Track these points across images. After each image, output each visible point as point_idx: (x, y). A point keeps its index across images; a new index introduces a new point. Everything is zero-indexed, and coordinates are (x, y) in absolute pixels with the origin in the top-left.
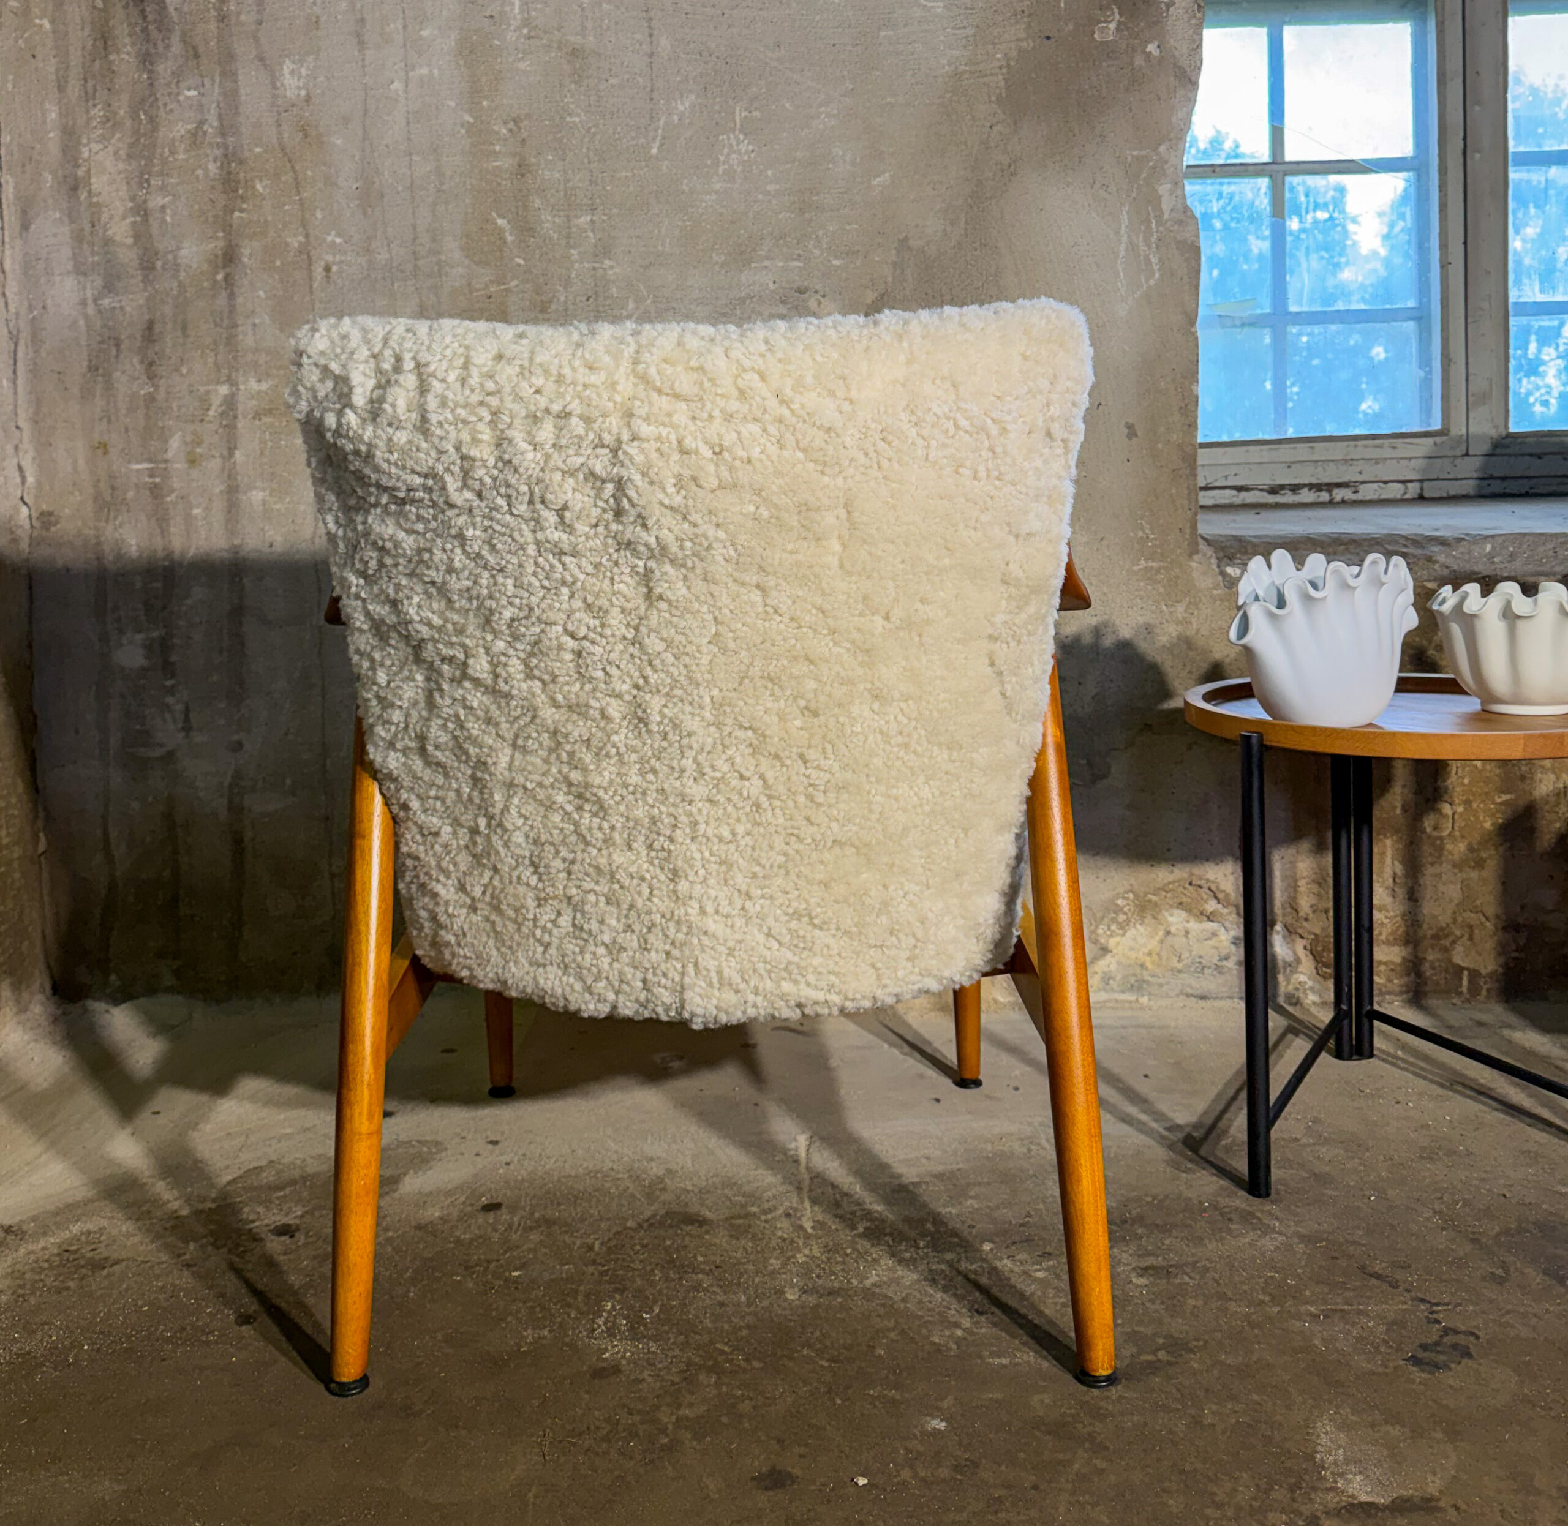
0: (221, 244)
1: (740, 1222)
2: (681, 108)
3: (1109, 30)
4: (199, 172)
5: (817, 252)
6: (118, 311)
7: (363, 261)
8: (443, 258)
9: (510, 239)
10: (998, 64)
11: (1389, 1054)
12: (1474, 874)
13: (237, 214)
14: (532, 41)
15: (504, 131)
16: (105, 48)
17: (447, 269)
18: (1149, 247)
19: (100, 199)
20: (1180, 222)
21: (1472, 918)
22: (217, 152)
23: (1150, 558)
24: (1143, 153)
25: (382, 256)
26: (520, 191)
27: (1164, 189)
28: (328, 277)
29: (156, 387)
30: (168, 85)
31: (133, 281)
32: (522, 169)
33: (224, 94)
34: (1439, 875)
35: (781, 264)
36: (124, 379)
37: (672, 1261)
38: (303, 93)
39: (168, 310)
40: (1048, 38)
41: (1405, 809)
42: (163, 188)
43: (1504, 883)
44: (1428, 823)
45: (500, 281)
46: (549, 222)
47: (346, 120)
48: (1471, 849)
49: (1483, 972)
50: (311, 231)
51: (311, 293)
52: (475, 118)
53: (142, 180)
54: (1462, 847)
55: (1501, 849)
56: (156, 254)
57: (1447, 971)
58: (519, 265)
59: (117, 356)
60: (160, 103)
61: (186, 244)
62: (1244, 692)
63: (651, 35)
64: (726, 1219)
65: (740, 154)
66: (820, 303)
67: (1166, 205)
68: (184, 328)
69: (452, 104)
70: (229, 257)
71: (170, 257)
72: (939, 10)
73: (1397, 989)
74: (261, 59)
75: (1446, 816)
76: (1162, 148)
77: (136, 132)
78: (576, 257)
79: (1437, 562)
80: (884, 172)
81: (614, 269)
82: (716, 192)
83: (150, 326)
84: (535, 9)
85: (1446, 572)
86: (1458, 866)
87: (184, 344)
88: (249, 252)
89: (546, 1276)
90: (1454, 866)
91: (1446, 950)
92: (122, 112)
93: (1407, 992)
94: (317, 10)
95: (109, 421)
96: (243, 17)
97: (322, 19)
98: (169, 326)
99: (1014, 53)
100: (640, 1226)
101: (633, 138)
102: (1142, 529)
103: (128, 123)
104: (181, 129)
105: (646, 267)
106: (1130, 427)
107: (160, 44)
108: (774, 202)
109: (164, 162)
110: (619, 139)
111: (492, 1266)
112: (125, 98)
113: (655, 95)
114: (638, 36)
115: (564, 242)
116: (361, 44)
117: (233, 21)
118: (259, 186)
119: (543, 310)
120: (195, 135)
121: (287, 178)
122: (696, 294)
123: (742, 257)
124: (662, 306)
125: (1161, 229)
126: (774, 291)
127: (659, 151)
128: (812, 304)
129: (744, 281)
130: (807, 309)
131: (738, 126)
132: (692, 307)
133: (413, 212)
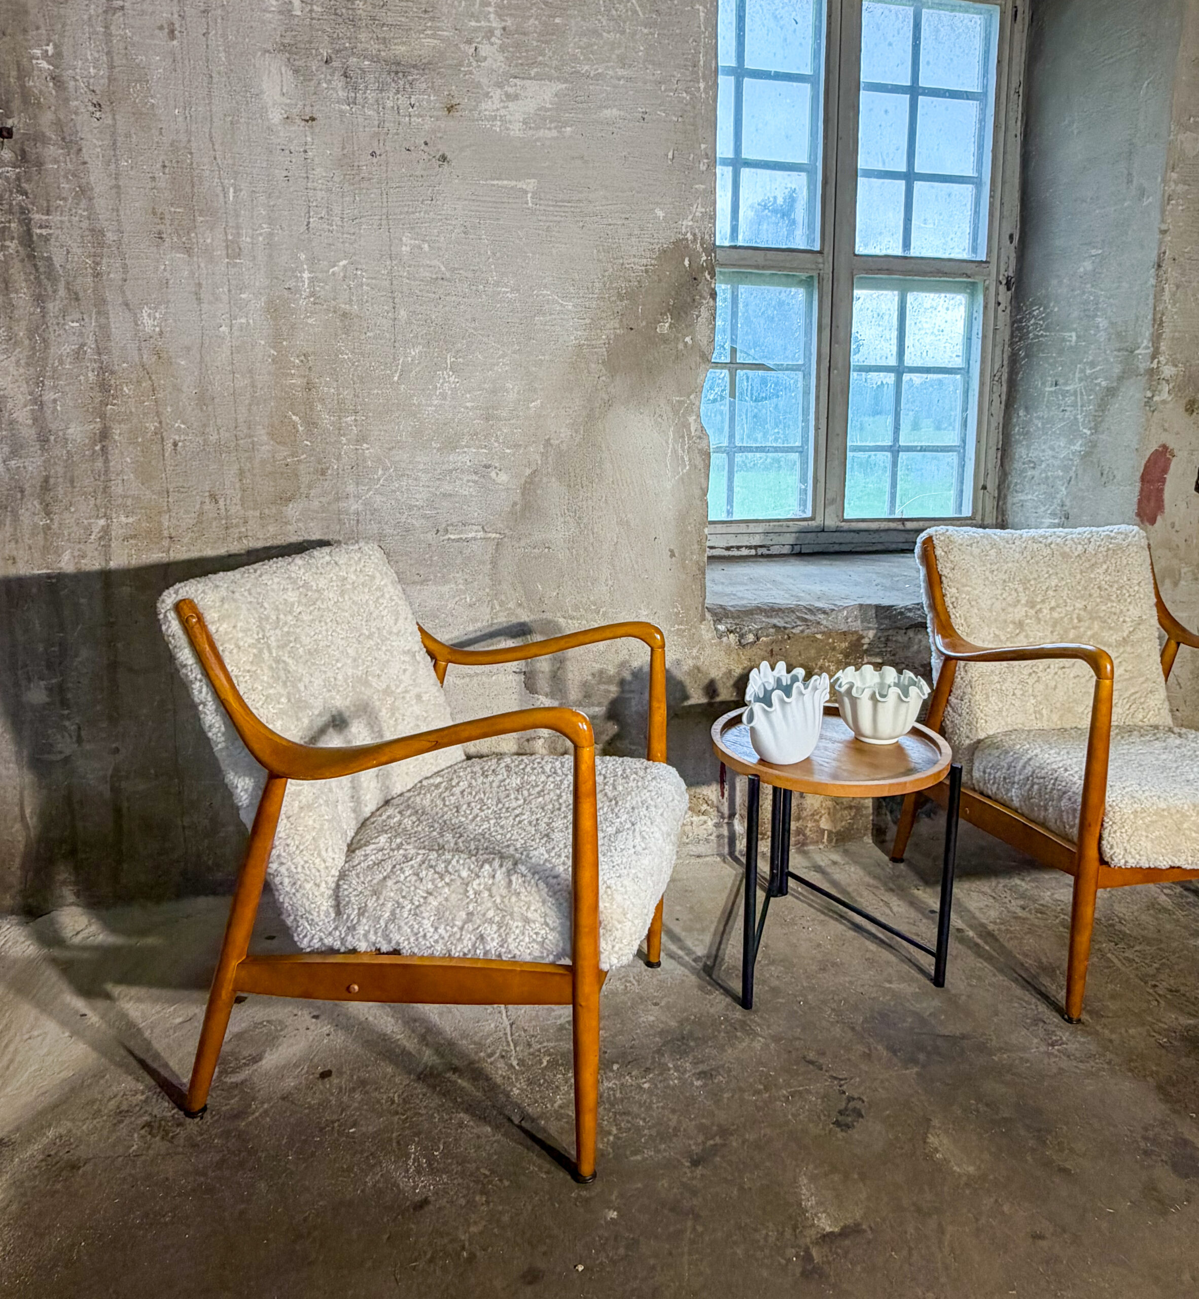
0: (98, 426)
2: (413, 353)
3: (665, 327)
4: (82, 378)
5: (496, 444)
6: (22, 469)
7: (200, 440)
8: (256, 439)
9: (301, 429)
10: (603, 342)
13: (110, 406)
14: (317, 306)
15: (297, 361)
16: (7, 289)
18: (684, 452)
19: (6, 393)
20: (700, 438)
22: (96, 366)
24: (682, 398)
25: (213, 438)
26: (308, 399)
27: (692, 419)
28: (175, 450)
29: (52, 520)
30: (57, 317)
31: (33, 450)
32: (309, 386)
33: (99, 326)
35: (474, 450)
36: (28, 514)
38: (157, 329)
39: (59, 469)
40: (632, 329)
42: (55, 387)
45: (294, 454)
47: (188, 348)
50: (164, 421)
51: (164, 460)
52: (278, 352)
53: (38, 381)
56: (50, 431)
58: (307, 445)
59: (22, 499)
60: (51, 329)
61: (72, 425)
63: (394, 308)
65: (450, 383)
66: (498, 475)
67: (693, 429)
68: (72, 482)
69: (263, 342)
70: (104, 435)
71: (61, 433)
72: (570, 307)
74: (126, 305)
76: (692, 397)
77: (32, 348)
78: (344, 442)
79: (822, 625)
80: (537, 400)
82: (435, 406)
83: (46, 480)
84: (319, 286)
87: (72, 492)
88: (118, 431)
92: (21, 334)
94: (167, 274)
95: (17, 542)
96: (112, 276)
97: (171, 281)
98: (61, 480)
99: (613, 336)
101: (382, 371)
102: (677, 607)
103: (27, 342)
104: (67, 349)
105: (389, 450)
107: (49, 288)
108: (471, 413)
109: (55, 370)
110: (373, 370)
112: (23, 323)
113: (397, 345)
114: (386, 308)
115: (337, 432)
116: (199, 300)
117: (105, 278)
118: (125, 389)
119: (323, 473)
120: (78, 353)
121: (146, 384)
122: (421, 466)
123: (451, 445)
124: (400, 473)
125: (690, 441)
126: (470, 466)
127: (399, 379)
128: (493, 475)
129: (452, 460)
130: (490, 477)
131: (449, 367)
132: (419, 474)
133: (235, 410)
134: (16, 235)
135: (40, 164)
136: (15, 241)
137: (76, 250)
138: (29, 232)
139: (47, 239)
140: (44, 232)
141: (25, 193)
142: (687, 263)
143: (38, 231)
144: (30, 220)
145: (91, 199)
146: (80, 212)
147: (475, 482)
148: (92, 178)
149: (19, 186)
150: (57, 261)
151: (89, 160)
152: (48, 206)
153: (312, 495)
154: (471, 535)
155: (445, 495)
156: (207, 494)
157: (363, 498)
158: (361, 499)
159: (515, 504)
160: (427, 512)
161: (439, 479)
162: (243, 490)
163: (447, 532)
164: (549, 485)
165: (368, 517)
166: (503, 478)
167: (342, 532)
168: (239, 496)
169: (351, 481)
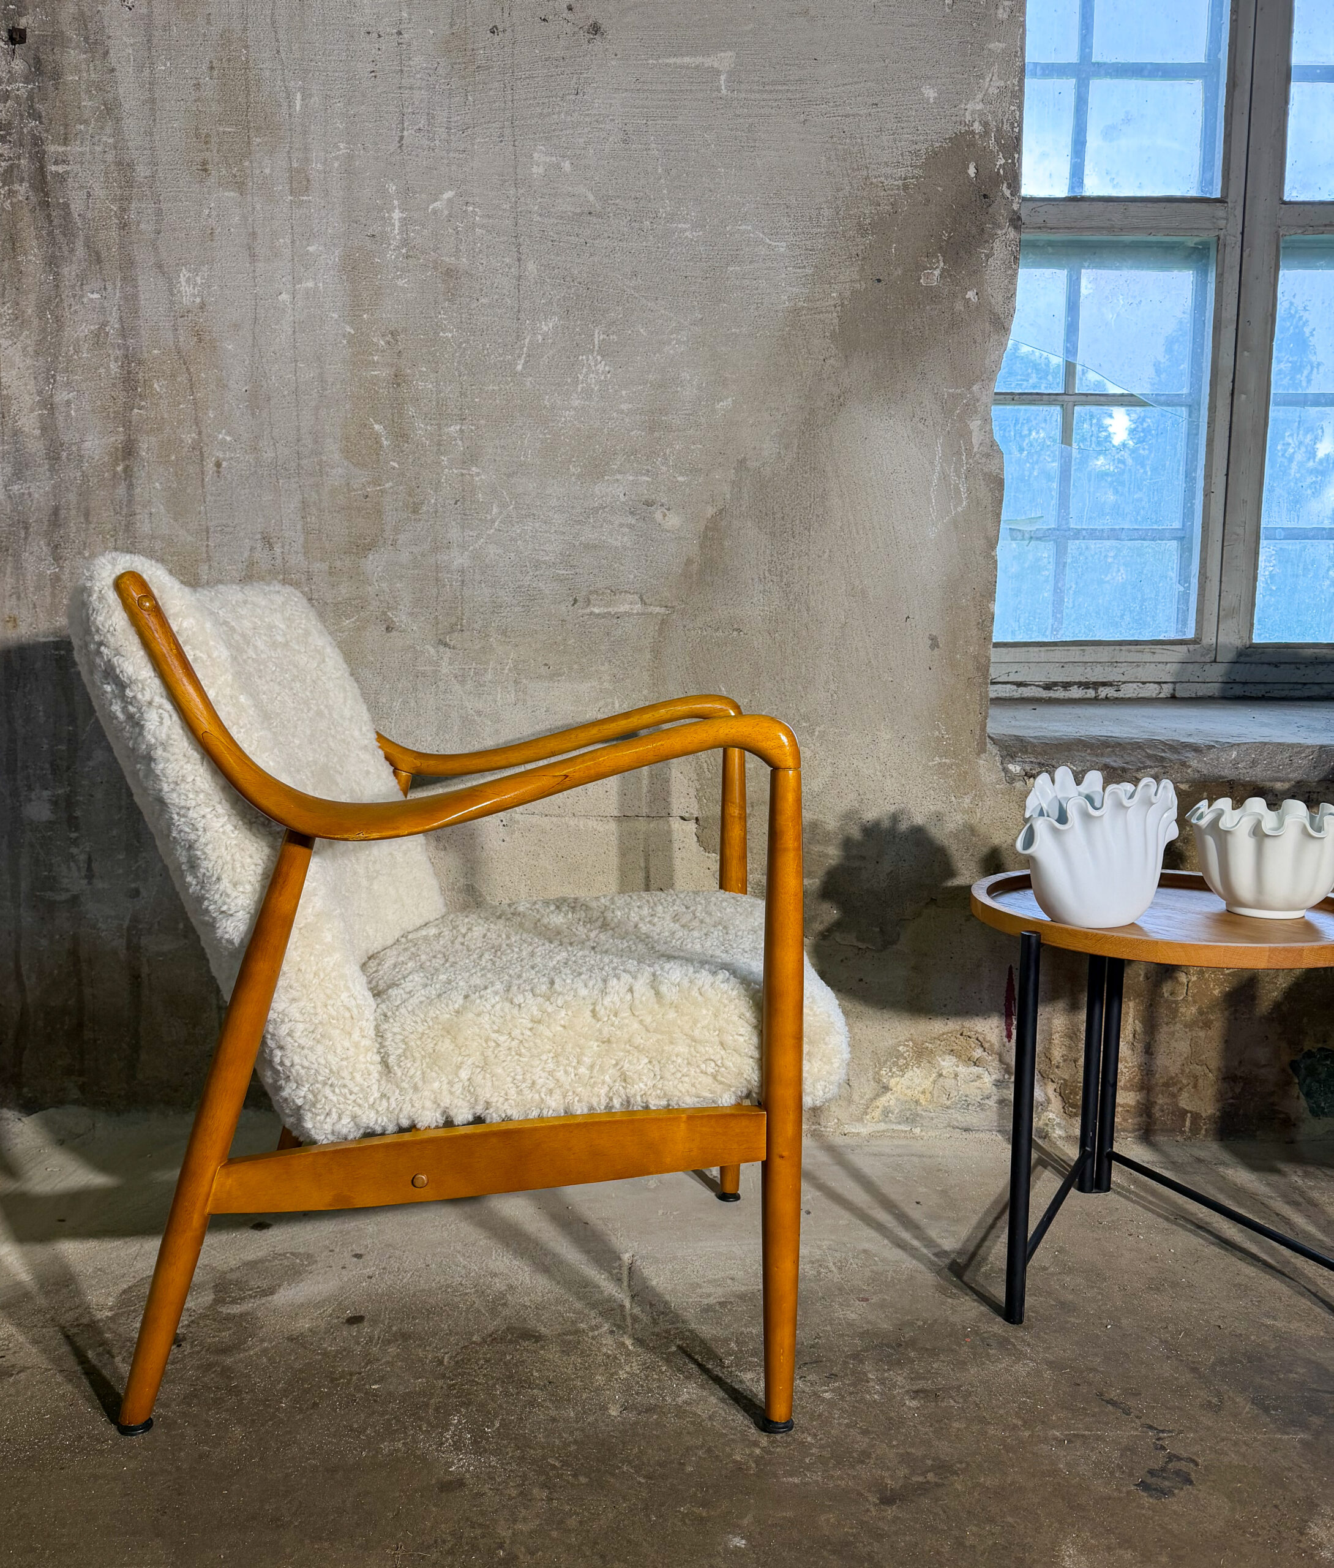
0: (121, 438)
1: (571, 1338)
2: (545, 328)
3: (933, 276)
4: (102, 370)
5: (664, 468)
6: (26, 497)
7: (250, 458)
8: (324, 458)
9: (386, 443)
10: (833, 303)
11: (1123, 1188)
12: (1202, 1034)
13: (136, 411)
14: (411, 261)
15: (383, 343)
16: (14, 250)
17: (327, 469)
18: (959, 478)
19: (10, 392)
20: (988, 456)
21: (1198, 1069)
22: (118, 353)
23: (946, 755)
24: (959, 391)
25: (269, 455)
26: (397, 399)
27: (975, 425)
28: (218, 472)
29: (62, 568)
30: (73, 287)
31: (39, 470)
32: (398, 379)
33: (126, 298)
34: (1173, 1033)
35: (631, 478)
36: (32, 559)
37: (511, 1376)
38: (198, 300)
39: (72, 497)
40: (879, 281)
41: (1147, 978)
42: (69, 384)
43: (1226, 1041)
44: (1166, 989)
45: (376, 482)
46: (421, 429)
47: (237, 326)
48: (1201, 1012)
49: (1204, 1115)
50: (204, 431)
51: (203, 487)
52: (357, 330)
53: (50, 377)
54: (1194, 1010)
55: (1226, 1013)
56: (62, 445)
57: (1173, 1113)
58: (394, 468)
59: (26, 538)
60: (65, 304)
61: (89, 437)
62: (1022, 884)
63: (519, 260)
64: (559, 1335)
65: (598, 374)
66: (665, 516)
67: (975, 441)
68: (87, 515)
69: (335, 316)
70: (128, 451)
71: (74, 448)
72: (782, 250)
73: (1131, 1127)
74: (160, 267)
75: (1182, 984)
76: (975, 388)
77: (44, 330)
78: (445, 463)
79: (1190, 767)
80: (727, 398)
81: (481, 476)
82: (575, 409)
83: (56, 511)
84: (413, 231)
85: (1197, 775)
86: (1190, 1026)
87: (88, 529)
88: (146, 446)
89: (401, 1389)
90: (1186, 1026)
91: (1174, 1096)
92: (30, 311)
93: (1139, 1130)
94: (212, 222)
95: (19, 598)
96: (142, 226)
97: (217, 232)
98: (73, 512)
99: (849, 293)
100: (484, 1341)
101: (500, 355)
102: (939, 730)
103: (36, 322)
104: (85, 330)
105: (509, 476)
106: (933, 639)
107: (65, 248)
108: (627, 420)
109: (69, 361)
110: (488, 355)
111: (355, 1378)
112: (32, 297)
113: (522, 316)
114: (507, 260)
115: (435, 449)
116: (253, 257)
117: (134, 228)
118: (156, 386)
119: (415, 511)
120: (97, 336)
121: (182, 378)
122: (554, 502)
123: (596, 470)
124: (523, 512)
125: (971, 461)
126: (624, 503)
127: (524, 368)
128: (658, 516)
129: (598, 492)
130: (653, 520)
131: (597, 348)
132: (550, 514)
133: (298, 416)
134: (25, 175)
135: (57, 75)
136: (26, 184)
137: (99, 192)
138: (42, 169)
139: (62, 178)
140: (60, 169)
141: (39, 117)
142: (972, 171)
143: (53, 168)
144: (44, 152)
145: (118, 120)
146: (105, 139)
147: (631, 527)
148: (121, 91)
149: (31, 107)
150: (76, 207)
151: (118, 67)
152: (66, 134)
153: (400, 542)
154: (623, 608)
155: (587, 547)
156: (259, 536)
157: (471, 548)
158: (467, 550)
159: (689, 562)
160: (561, 572)
161: (579, 522)
162: (307, 532)
163: (588, 602)
164: (741, 532)
165: (478, 577)
166: (673, 521)
167: (440, 599)
168: (301, 540)
169: (453, 523)
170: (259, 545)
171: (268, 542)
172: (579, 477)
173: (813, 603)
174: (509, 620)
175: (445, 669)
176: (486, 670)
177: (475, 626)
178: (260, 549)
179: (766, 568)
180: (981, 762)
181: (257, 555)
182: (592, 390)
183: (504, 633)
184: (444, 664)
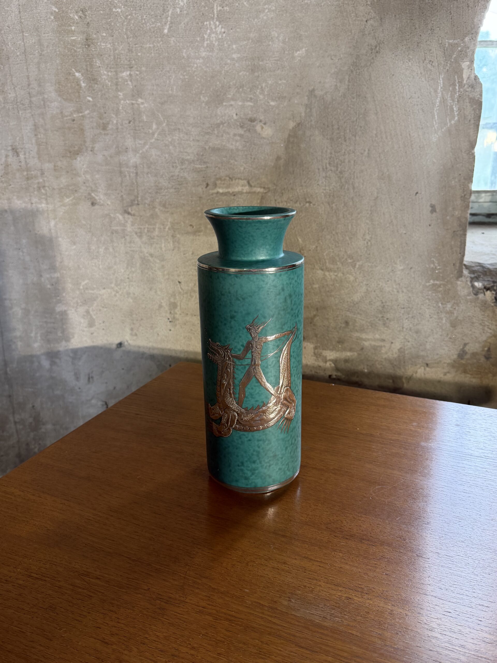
8: (46, 96)
9: (83, 85)
17: (48, 103)
20: (472, 86)
23: (437, 279)
26: (88, 55)
27: (465, 65)
35: (240, 103)
46: (105, 75)
58: (89, 101)
65: (217, 34)
76: (466, 39)
78: (121, 97)
80: (302, 48)
81: (144, 104)
82: (203, 58)
102: (433, 263)
106: (433, 206)
108: (237, 65)
122: (191, 121)
123: (218, 98)
124: (172, 127)
125: (462, 90)
126: (236, 120)
127: (169, 31)
128: (258, 128)
129: (219, 113)
130: (255, 131)
131: (216, 16)
132: (190, 128)
133: (27, 69)
153: (96, 149)
154: (238, 189)
155: (214, 150)
156: (10, 148)
157: (141, 152)
158: (138, 153)
159: (278, 158)
160: (197, 166)
161: (208, 133)
162: (39, 144)
163: (215, 185)
164: (312, 138)
165: (146, 170)
166: (268, 132)
167: (123, 184)
168: (36, 150)
169: (129, 136)
170: (10, 154)
171: (15, 151)
172: (207, 103)
173: (357, 185)
174: (167, 197)
175: (129, 228)
176: (154, 229)
177: (147, 201)
178: (11, 156)
179: (327, 161)
180: (459, 283)
181: (10, 160)
182: (214, 45)
183: (164, 206)
184: (129, 225)
